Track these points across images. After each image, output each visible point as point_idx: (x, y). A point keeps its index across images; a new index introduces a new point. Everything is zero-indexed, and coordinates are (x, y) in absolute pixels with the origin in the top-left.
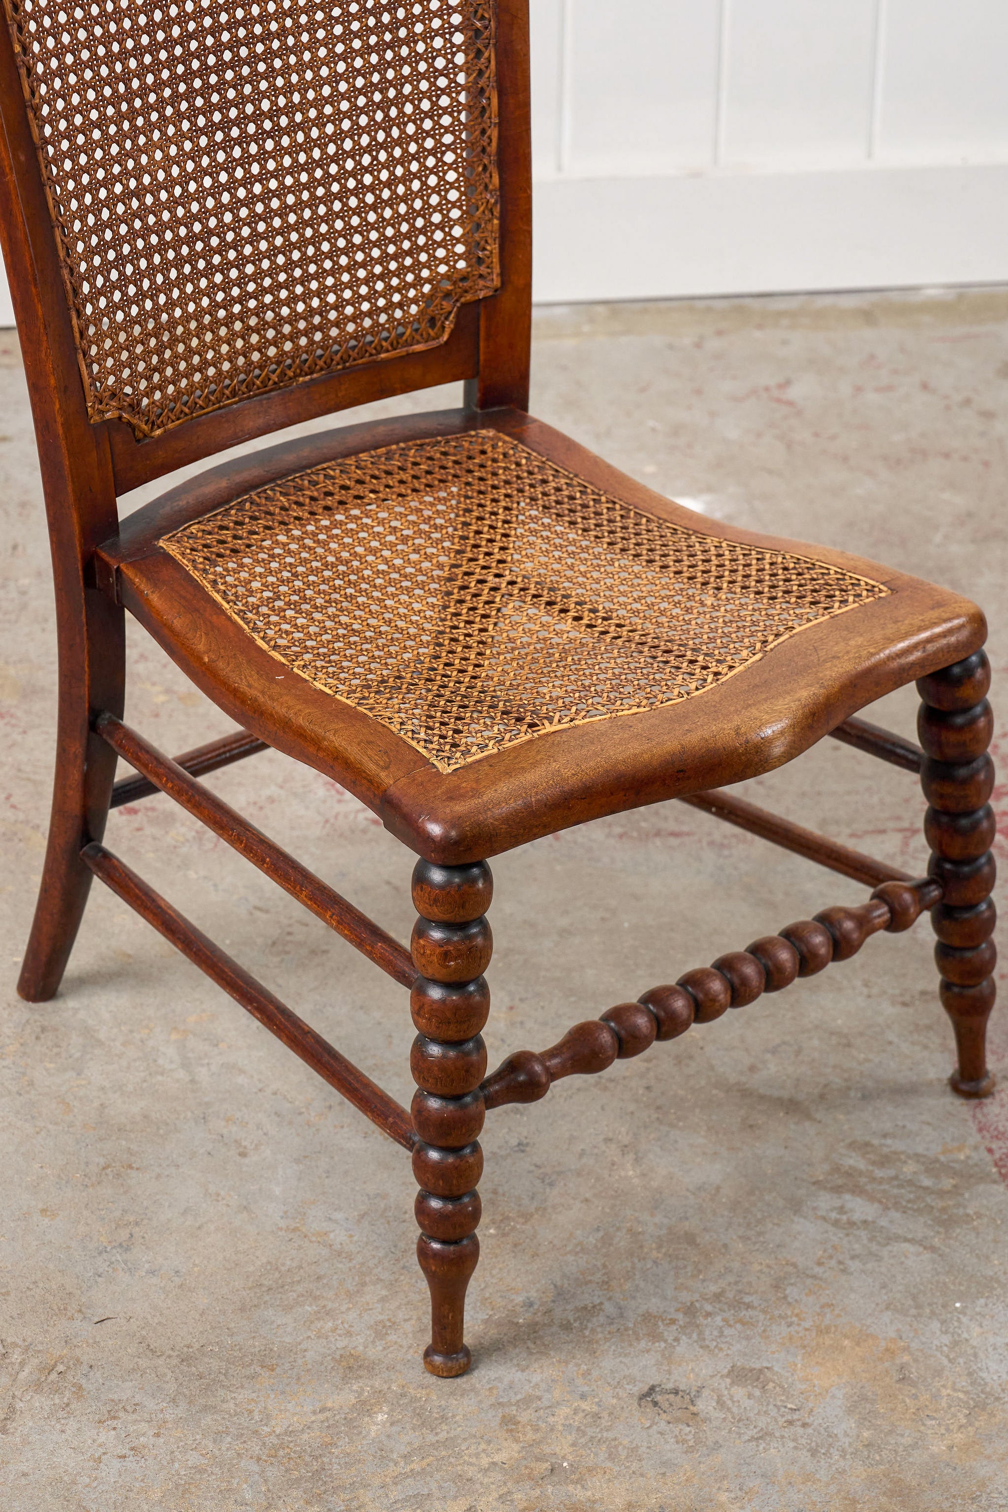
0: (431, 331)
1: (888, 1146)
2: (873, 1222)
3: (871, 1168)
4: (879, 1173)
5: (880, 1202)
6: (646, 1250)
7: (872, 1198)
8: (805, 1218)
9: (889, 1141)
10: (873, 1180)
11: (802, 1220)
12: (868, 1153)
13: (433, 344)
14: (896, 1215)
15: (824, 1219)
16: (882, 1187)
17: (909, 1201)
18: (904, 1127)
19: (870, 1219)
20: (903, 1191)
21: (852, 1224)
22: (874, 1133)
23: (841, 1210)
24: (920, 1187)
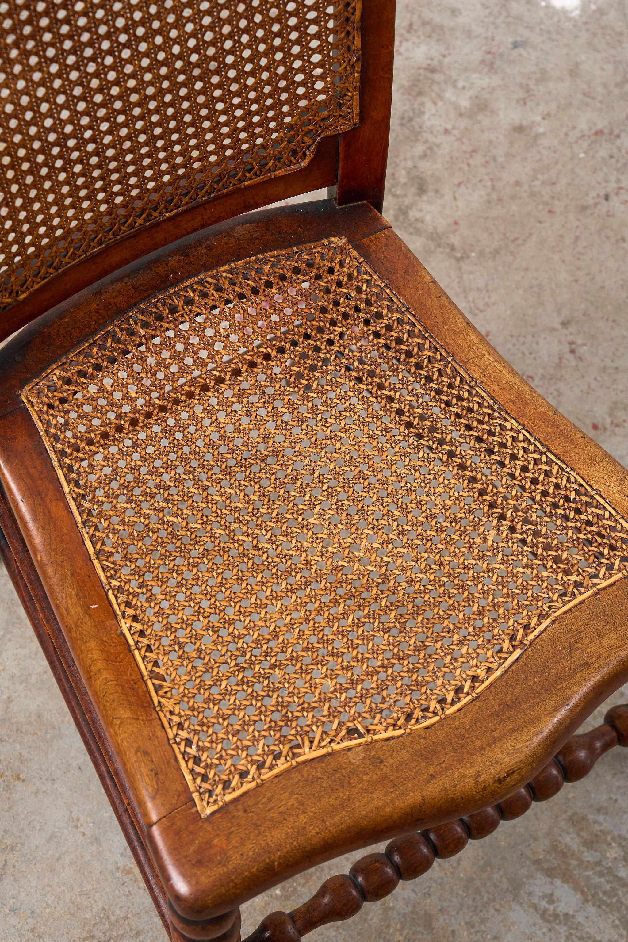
0: (292, 159)
1: (601, 824)
2: (573, 916)
3: (582, 849)
4: (588, 856)
5: (583, 893)
6: (392, 930)
7: (577, 888)
8: (521, 904)
9: (601, 818)
10: (581, 862)
11: (518, 908)
12: (582, 829)
13: (295, 167)
14: (592, 909)
15: (535, 907)
16: (587, 873)
17: (605, 893)
18: (616, 801)
19: (571, 913)
20: (603, 880)
21: (556, 916)
22: (591, 806)
23: (550, 898)
24: (616, 876)
